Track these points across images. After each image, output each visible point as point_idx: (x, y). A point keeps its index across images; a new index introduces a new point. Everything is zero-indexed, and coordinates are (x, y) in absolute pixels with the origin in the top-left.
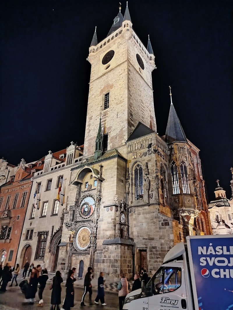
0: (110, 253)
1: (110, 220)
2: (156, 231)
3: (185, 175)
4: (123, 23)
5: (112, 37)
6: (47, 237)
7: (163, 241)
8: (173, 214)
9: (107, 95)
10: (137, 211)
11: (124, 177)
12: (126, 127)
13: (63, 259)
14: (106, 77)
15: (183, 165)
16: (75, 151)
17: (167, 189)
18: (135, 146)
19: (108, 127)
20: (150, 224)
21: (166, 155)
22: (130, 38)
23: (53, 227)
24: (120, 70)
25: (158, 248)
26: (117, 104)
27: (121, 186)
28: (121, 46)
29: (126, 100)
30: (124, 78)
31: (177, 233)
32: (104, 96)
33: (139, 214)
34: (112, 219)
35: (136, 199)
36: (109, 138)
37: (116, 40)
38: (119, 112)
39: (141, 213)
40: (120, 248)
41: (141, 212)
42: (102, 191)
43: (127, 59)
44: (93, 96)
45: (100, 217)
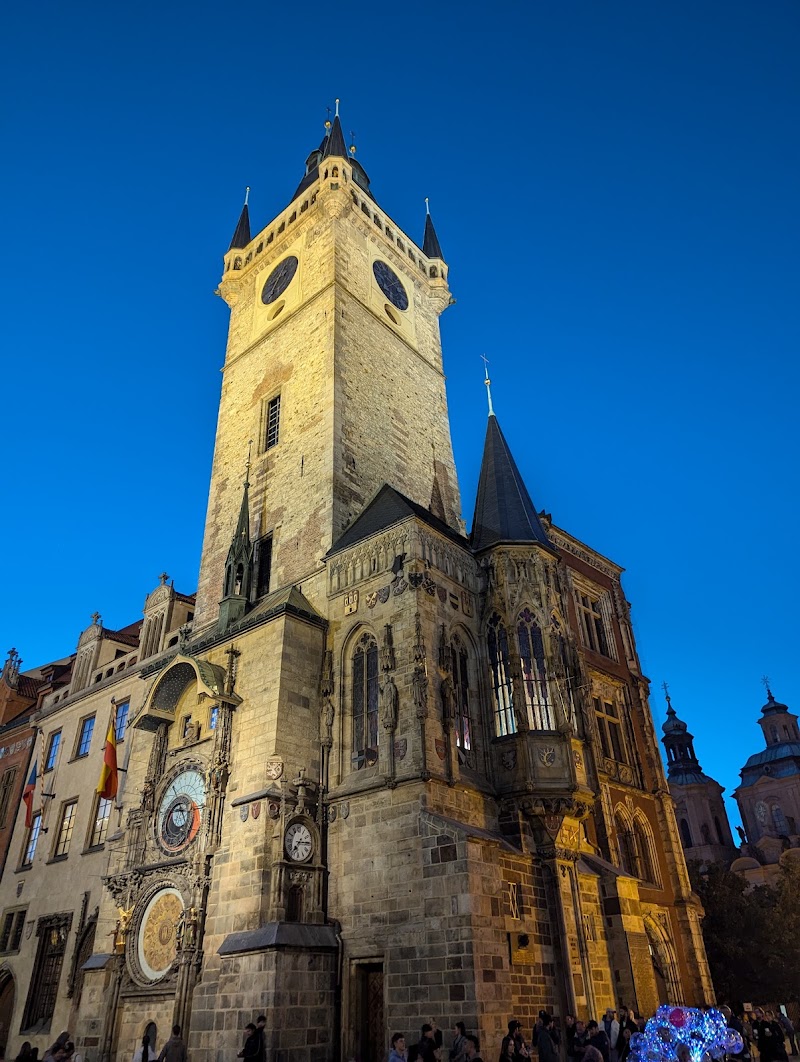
0: (243, 987)
1: (250, 855)
2: (415, 885)
3: (534, 662)
4: (323, 167)
5: (291, 215)
6: (66, 937)
7: (435, 924)
8: (499, 812)
9: (274, 403)
10: (356, 811)
11: (313, 686)
12: (329, 505)
13: (94, 1023)
14: (272, 345)
15: (529, 626)
16: (171, 608)
17: (475, 717)
18: (354, 569)
19: (273, 509)
20: (396, 860)
21: (468, 593)
22: (346, 212)
23: (87, 895)
24: (311, 317)
25: (418, 955)
26: (303, 429)
27: (297, 720)
28: (317, 239)
29: (329, 413)
30: (324, 340)
31: (491, 888)
32: (265, 407)
33: (361, 823)
34: (256, 851)
35: (356, 765)
36: (276, 549)
37: (302, 222)
38: (307, 456)
39: (369, 819)
40: (274, 965)
41: (368, 813)
42: (233, 744)
43: (333, 278)
44: (233, 411)
45: (222, 844)
